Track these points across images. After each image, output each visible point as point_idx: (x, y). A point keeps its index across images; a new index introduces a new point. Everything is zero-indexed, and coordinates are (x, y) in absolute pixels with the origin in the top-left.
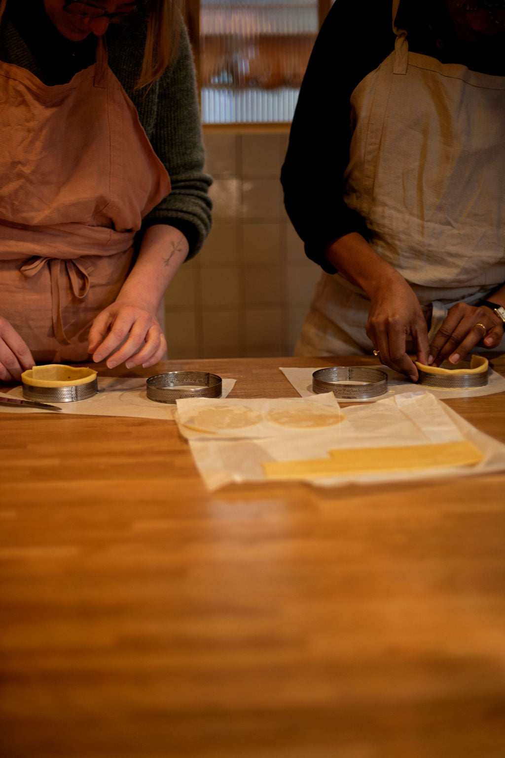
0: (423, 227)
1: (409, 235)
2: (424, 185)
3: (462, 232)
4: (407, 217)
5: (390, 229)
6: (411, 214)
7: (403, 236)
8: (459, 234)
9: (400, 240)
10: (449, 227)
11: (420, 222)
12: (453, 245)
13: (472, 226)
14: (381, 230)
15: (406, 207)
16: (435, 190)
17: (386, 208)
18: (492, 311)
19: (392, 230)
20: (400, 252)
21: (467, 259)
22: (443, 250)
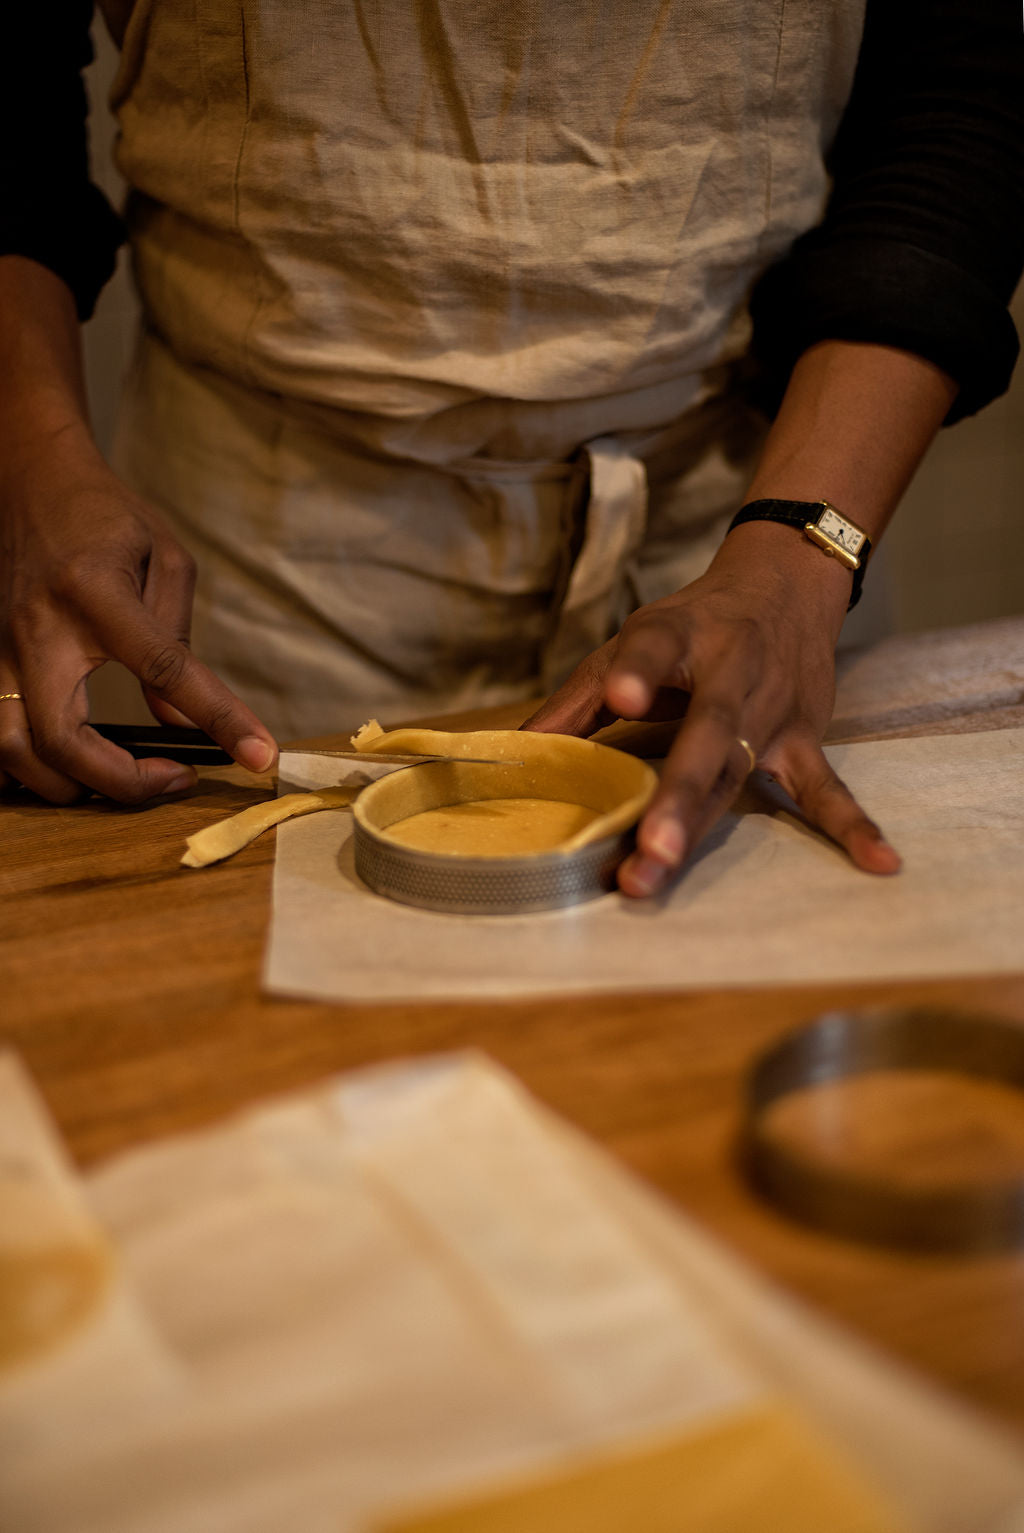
0: (479, 184)
1: (437, 224)
2: (449, 25)
3: (630, 177)
4: (409, 157)
5: (351, 215)
6: (421, 144)
7: (412, 235)
8: (623, 185)
9: (405, 252)
10: (579, 168)
11: (464, 167)
12: (607, 232)
13: (662, 147)
14: (318, 225)
15: (396, 122)
16: (496, 39)
17: (319, 140)
18: (799, 535)
19: (362, 217)
20: (418, 293)
21: (665, 273)
22: (576, 259)
